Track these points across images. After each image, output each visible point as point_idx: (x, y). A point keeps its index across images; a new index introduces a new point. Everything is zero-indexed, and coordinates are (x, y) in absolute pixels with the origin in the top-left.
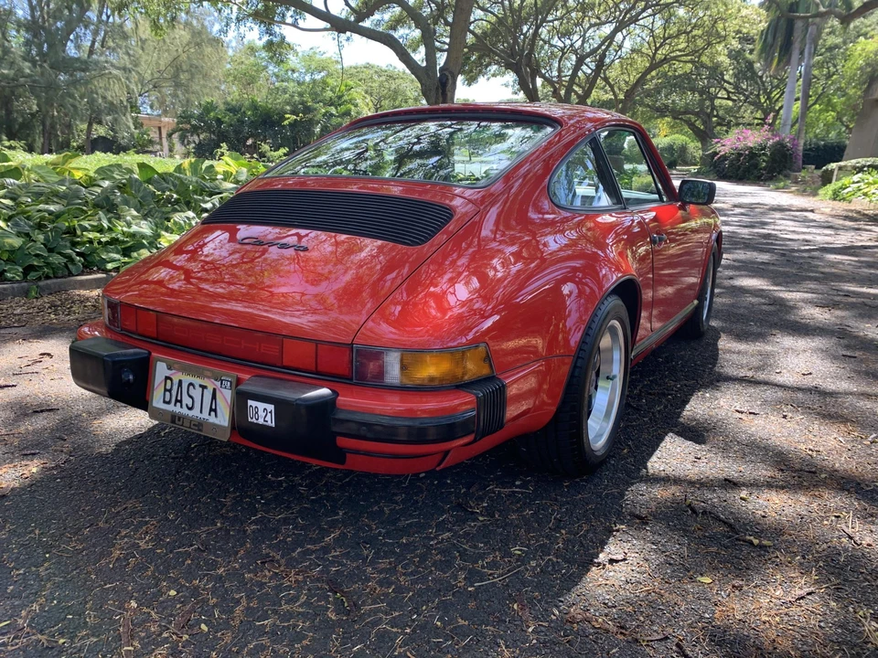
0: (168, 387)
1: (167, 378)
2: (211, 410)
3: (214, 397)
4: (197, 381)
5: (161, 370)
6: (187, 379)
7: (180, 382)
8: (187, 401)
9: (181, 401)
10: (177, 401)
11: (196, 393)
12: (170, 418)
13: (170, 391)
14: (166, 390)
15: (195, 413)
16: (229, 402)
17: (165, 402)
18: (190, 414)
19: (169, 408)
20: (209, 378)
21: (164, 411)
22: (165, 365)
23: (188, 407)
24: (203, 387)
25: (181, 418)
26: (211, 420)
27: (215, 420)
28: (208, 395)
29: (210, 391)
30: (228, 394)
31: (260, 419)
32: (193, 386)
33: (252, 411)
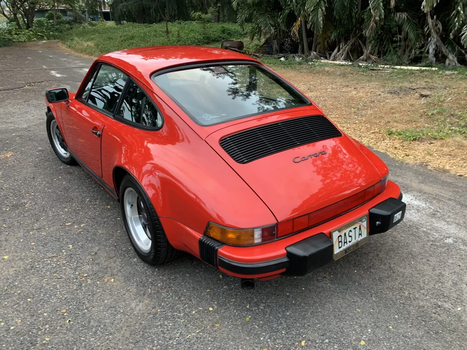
1: (339, 237)
2: (360, 234)
3: (360, 229)
4: (351, 228)
5: (335, 235)
6: (347, 231)
7: (345, 234)
8: (349, 239)
9: (346, 242)
10: (345, 243)
11: (352, 234)
12: (344, 252)
13: (341, 241)
14: (339, 242)
15: (354, 241)
16: (366, 226)
17: (340, 248)
18: (351, 244)
19: (341, 249)
20: (357, 223)
21: (341, 252)
22: (337, 232)
23: (350, 242)
24: (355, 228)
25: (349, 248)
26: (359, 239)
27: (361, 238)
28: (357, 230)
29: (358, 227)
30: (365, 224)
31: (397, 219)
32: (351, 231)
33: (395, 218)
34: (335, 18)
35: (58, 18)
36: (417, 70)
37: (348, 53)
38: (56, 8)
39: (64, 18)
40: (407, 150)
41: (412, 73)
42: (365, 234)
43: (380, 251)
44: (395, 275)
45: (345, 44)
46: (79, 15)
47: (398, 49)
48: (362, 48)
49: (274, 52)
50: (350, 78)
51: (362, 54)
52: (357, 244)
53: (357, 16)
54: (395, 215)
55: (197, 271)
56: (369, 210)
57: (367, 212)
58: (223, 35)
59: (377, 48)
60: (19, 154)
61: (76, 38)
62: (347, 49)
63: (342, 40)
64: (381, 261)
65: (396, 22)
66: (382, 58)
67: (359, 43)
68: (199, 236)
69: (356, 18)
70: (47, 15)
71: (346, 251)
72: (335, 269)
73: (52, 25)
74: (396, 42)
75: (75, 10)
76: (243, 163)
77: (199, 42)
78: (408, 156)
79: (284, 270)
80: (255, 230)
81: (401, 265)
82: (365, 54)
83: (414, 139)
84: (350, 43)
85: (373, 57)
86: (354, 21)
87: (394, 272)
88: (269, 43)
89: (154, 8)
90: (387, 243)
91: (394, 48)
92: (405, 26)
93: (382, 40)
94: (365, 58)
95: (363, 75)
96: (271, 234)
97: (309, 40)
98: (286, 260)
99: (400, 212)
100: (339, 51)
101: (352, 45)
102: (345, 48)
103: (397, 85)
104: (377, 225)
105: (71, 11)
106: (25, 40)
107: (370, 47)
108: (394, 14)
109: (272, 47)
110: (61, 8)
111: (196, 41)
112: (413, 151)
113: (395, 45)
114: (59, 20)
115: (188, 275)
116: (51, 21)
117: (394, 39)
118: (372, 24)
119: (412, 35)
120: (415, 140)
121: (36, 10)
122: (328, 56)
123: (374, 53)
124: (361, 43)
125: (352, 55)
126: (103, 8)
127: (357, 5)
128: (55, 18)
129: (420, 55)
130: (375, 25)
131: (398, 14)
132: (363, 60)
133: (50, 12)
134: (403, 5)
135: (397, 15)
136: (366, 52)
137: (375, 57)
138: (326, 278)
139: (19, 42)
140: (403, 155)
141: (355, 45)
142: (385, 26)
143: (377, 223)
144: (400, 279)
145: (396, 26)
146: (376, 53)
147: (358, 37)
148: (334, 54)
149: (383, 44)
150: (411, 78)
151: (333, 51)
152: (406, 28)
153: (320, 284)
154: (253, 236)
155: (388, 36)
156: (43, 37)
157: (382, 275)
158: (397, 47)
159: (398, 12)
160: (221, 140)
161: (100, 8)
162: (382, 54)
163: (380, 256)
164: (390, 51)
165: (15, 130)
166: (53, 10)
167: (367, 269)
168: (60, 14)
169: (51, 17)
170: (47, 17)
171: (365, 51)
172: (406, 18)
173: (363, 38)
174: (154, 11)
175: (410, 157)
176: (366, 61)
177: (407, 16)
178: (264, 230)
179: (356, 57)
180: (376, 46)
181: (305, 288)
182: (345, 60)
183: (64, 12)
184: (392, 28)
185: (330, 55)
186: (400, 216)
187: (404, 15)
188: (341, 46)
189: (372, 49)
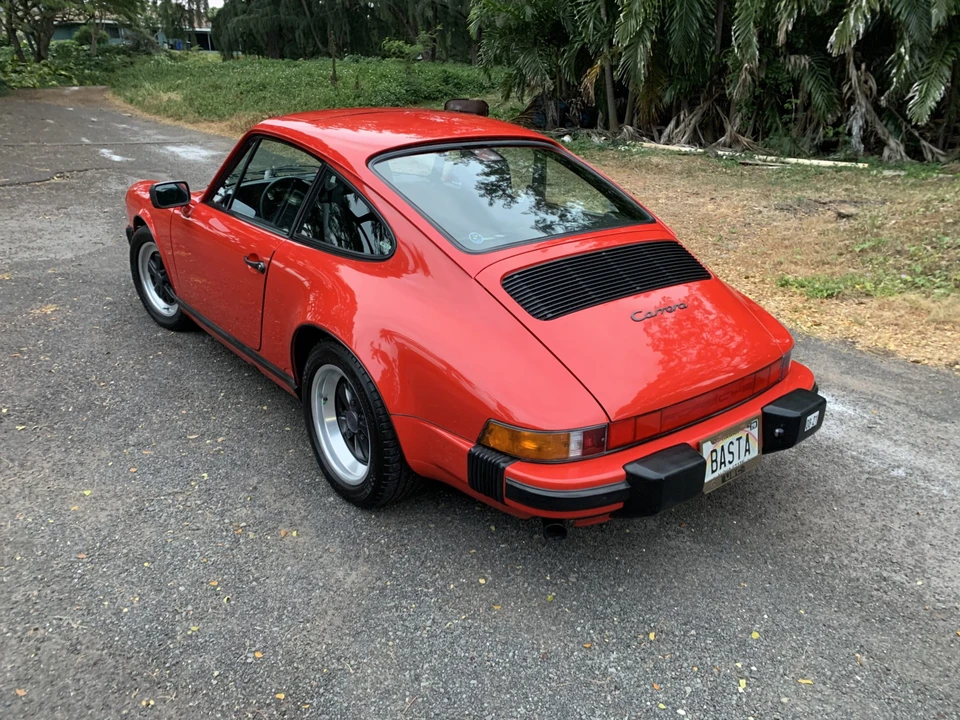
0: (714, 459)
1: (712, 452)
2: (746, 451)
3: (747, 441)
4: (733, 438)
5: (707, 448)
6: (725, 443)
7: (723, 447)
8: (728, 457)
9: (724, 463)
10: (721, 463)
11: (734, 448)
12: (721, 480)
13: (716, 461)
14: (713, 462)
15: (736, 462)
16: (757, 437)
17: (713, 472)
18: (731, 466)
19: (716, 475)
20: (743, 429)
21: (714, 479)
22: (709, 443)
23: (730, 462)
24: (739, 439)
25: (727, 474)
26: (746, 460)
27: (749, 457)
28: (743, 442)
29: (744, 438)
30: (755, 432)
31: (811, 426)
32: (732, 443)
33: (808, 423)
34: (671, 61)
35: (101, 40)
36: (830, 167)
37: (695, 130)
38: (98, 21)
39: (114, 42)
40: (816, 315)
41: (819, 171)
42: (755, 452)
43: (777, 489)
44: (805, 528)
45: (690, 112)
46: (144, 38)
47: (791, 125)
48: (722, 122)
49: (549, 125)
50: (700, 178)
51: (722, 132)
52: (742, 468)
53: (714, 60)
54: (809, 418)
55: (449, 519)
56: (762, 409)
57: (758, 412)
58: (445, 88)
59: (751, 122)
60: (70, 308)
61: (147, 85)
62: (693, 122)
63: (685, 104)
64: (780, 506)
65: (788, 73)
66: (760, 142)
67: (717, 111)
68: (467, 446)
69: (712, 63)
70: (77, 34)
71: (723, 477)
72: (698, 518)
73: (88, 55)
74: (788, 112)
75: (138, 26)
76: (546, 320)
77: (398, 99)
78: (819, 325)
79: (620, 506)
80: (572, 434)
81: (816, 512)
82: (728, 134)
83: (828, 295)
84: (699, 111)
85: (745, 140)
86: (708, 68)
87: (802, 524)
88: (540, 106)
89: (301, 27)
90: (788, 475)
91: (785, 124)
92: (805, 81)
93: (761, 107)
94: (728, 140)
95: (726, 173)
96: (598, 442)
97: (618, 103)
98: (623, 487)
99: (817, 413)
100: (677, 125)
101: (703, 116)
102: (689, 120)
103: (792, 195)
104: (776, 435)
105: (129, 27)
106: (34, 85)
107: (738, 120)
108: (785, 58)
109: (544, 114)
110: (107, 22)
111: (393, 97)
112: (829, 317)
113: (786, 117)
114: (102, 45)
115: (432, 526)
116: (85, 47)
117: (786, 105)
118: (743, 77)
119: (818, 99)
120: (831, 296)
121: (55, 23)
122: (656, 134)
123: (746, 132)
124: (720, 112)
125: (703, 135)
126: (196, 25)
127: (714, 39)
128: (94, 42)
129: (834, 139)
130: (749, 78)
131: (793, 59)
132: (724, 145)
133: (84, 28)
134: (802, 41)
135: (790, 60)
136: (731, 128)
137: (748, 140)
138: (682, 532)
139: (22, 87)
140: (809, 324)
141: (708, 115)
142: (767, 81)
143: (777, 431)
144: (814, 536)
145: (789, 82)
146: (749, 133)
147: (715, 100)
148: (667, 131)
149: (764, 115)
150: (819, 181)
151: (666, 126)
152: (808, 84)
153: (672, 543)
154: (567, 444)
155: (773, 100)
156: (70, 78)
157: (782, 529)
158: (790, 122)
159: (791, 54)
160: (503, 278)
161: (191, 24)
162: (760, 133)
163: (777, 497)
164: (777, 129)
165: (50, 263)
166: (91, 24)
167: (756, 519)
168: (104, 33)
169: (85, 39)
170: (77, 39)
171: (729, 128)
172: (807, 66)
173: (725, 102)
174: (302, 35)
175: (823, 327)
176: (730, 147)
177: (809, 63)
178: (587, 434)
179: (710, 139)
180: (749, 118)
181: (647, 548)
182: (689, 143)
183: (113, 29)
184: (781, 84)
185: (660, 133)
186: (816, 419)
187: (805, 61)
188: (682, 117)
189: (742, 125)
